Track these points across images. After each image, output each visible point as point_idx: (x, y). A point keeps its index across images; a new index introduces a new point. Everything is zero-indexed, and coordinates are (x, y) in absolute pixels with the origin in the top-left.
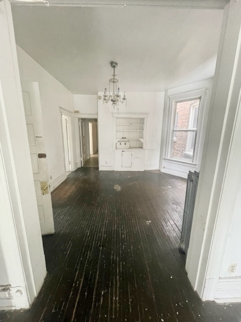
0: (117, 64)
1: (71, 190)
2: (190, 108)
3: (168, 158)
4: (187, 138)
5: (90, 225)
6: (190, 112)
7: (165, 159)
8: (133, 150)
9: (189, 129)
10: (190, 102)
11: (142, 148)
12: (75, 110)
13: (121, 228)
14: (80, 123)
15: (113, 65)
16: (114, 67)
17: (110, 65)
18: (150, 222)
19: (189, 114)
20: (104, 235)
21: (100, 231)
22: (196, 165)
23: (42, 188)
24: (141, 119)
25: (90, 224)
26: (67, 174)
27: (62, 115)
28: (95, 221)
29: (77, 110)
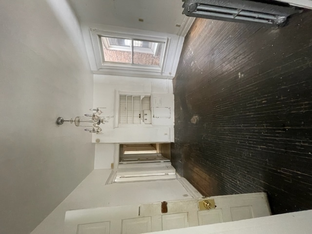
0: (59, 118)
1: (199, 172)
2: (110, 50)
3: (160, 69)
4: (139, 53)
5: (248, 146)
6: (114, 50)
7: (162, 73)
8: (152, 106)
9: (131, 50)
10: (105, 50)
11: (150, 98)
12: (110, 168)
13: (251, 106)
14: (124, 163)
15: (60, 122)
16: (62, 121)
17: (61, 126)
18: (239, 74)
19: (116, 51)
20: (264, 126)
21: (257, 133)
22: (168, 39)
23: (208, 208)
24: (120, 98)
25: (246, 146)
26: (179, 177)
27: (115, 182)
28: (241, 140)
29: (110, 165)
